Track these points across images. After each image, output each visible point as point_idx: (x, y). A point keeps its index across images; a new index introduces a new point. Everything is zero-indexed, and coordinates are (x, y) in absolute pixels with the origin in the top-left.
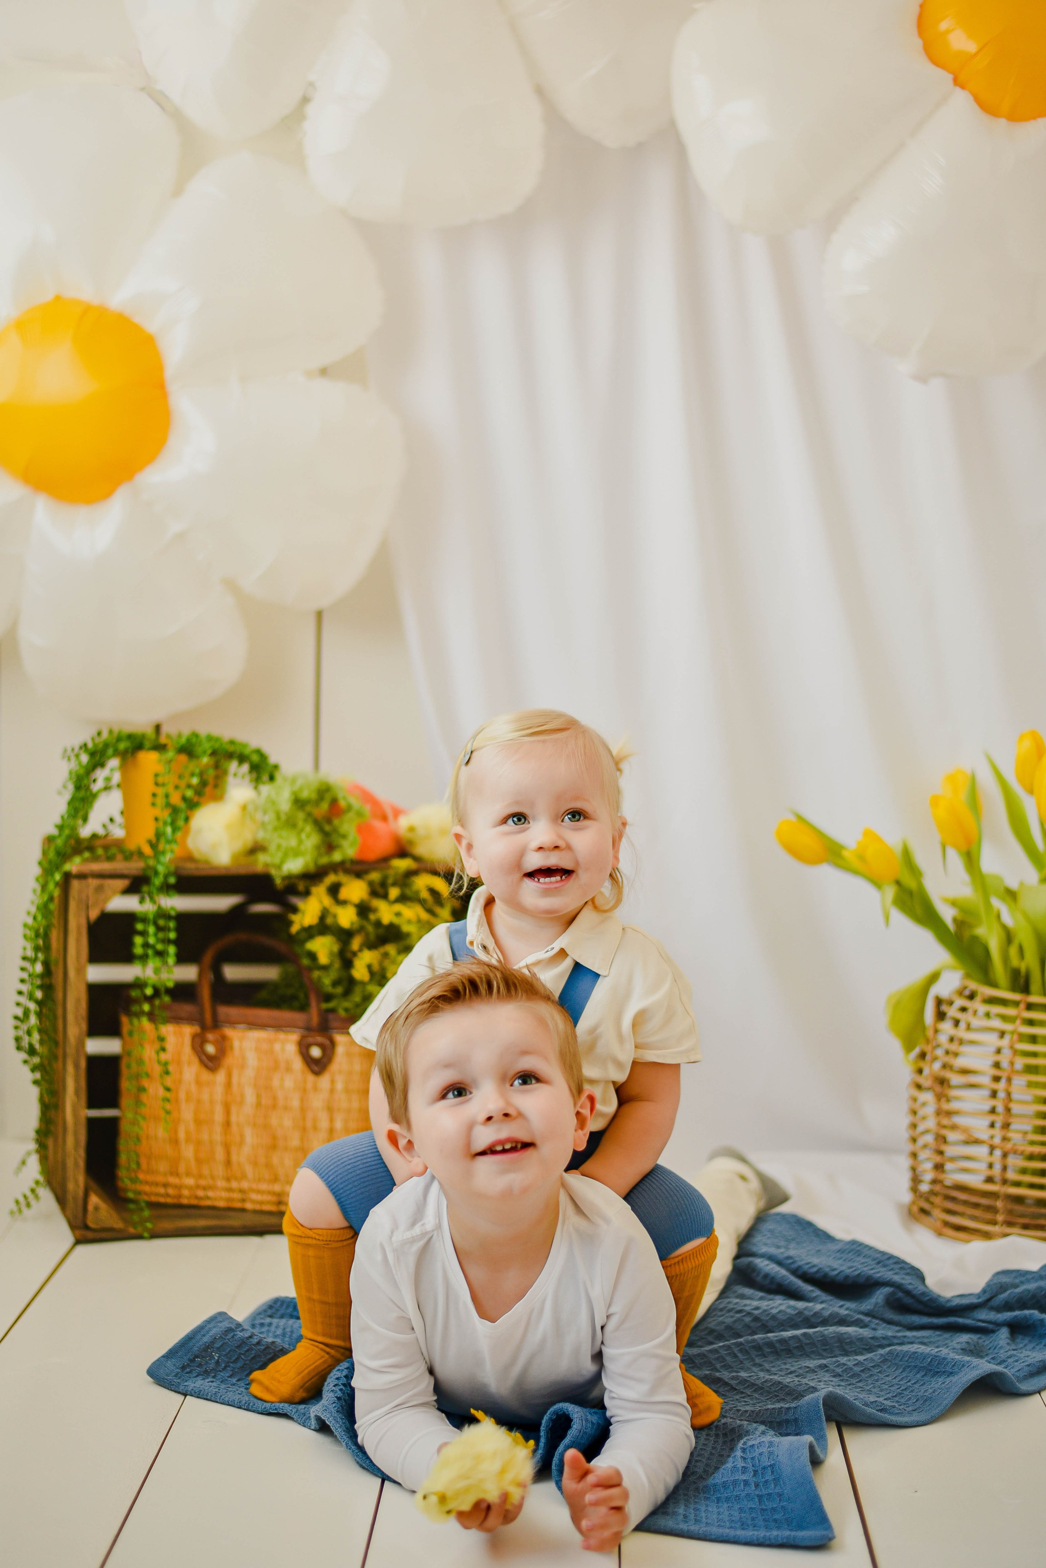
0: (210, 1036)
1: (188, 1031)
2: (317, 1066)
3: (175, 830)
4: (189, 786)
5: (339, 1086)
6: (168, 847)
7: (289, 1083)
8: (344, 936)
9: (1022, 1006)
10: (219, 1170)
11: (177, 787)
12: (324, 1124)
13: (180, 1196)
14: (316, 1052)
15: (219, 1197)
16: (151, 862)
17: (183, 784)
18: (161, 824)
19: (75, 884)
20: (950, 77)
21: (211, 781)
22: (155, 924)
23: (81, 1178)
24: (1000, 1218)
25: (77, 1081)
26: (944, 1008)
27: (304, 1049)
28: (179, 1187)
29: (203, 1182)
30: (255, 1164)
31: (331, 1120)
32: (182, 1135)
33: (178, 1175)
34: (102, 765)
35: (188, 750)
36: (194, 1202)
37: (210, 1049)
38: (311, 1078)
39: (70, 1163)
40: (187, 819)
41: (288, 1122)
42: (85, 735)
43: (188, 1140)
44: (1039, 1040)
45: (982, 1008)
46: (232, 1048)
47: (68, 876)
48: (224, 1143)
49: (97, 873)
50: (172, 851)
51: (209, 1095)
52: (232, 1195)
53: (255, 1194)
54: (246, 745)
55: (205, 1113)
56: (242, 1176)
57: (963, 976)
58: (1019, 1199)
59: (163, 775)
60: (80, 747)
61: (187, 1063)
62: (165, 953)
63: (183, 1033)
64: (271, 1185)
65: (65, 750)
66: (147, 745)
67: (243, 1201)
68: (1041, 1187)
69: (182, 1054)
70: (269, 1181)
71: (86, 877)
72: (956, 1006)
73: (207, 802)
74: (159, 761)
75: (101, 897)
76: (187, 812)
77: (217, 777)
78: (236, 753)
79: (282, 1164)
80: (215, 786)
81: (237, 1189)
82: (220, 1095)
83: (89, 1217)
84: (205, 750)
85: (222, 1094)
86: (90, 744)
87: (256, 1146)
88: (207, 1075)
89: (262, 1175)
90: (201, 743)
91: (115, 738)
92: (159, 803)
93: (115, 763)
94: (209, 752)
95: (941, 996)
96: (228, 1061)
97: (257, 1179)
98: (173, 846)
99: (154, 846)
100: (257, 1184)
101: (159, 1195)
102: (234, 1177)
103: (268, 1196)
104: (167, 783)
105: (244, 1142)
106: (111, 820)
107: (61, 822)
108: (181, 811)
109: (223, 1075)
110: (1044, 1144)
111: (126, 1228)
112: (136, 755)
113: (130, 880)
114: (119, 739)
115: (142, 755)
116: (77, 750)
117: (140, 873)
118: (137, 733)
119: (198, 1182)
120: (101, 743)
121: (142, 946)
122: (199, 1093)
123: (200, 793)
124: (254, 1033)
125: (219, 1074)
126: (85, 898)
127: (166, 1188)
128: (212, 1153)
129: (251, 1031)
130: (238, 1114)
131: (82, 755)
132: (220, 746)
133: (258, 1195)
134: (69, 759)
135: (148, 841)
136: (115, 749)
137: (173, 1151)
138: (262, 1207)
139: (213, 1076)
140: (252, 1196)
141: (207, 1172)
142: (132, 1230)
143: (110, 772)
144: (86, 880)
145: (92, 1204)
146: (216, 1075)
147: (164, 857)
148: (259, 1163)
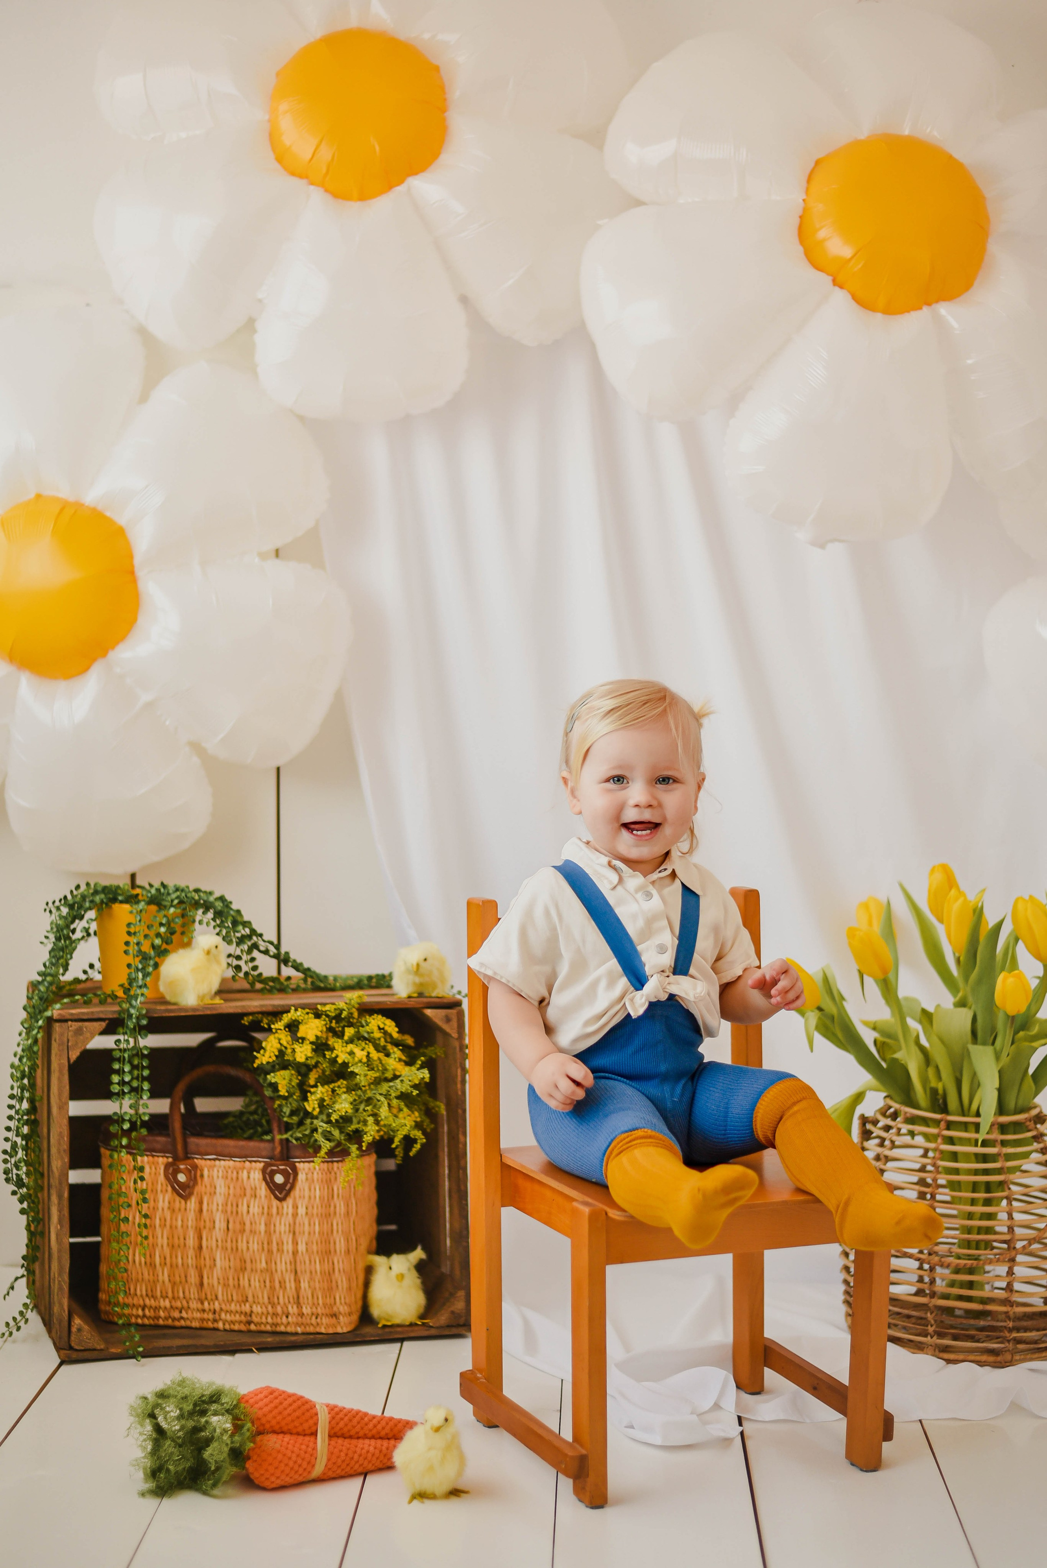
0: (182, 1167)
1: (162, 1161)
2: (281, 1192)
3: (147, 975)
4: (158, 935)
5: (302, 1211)
6: (139, 992)
7: (255, 1209)
8: (303, 1070)
9: (943, 1124)
10: (193, 1292)
11: (146, 936)
12: (288, 1247)
13: (158, 1318)
14: (279, 1179)
15: (193, 1317)
16: (125, 1006)
17: (152, 933)
18: (132, 970)
19: (57, 1026)
20: (830, 279)
21: (178, 930)
22: (130, 1062)
23: (65, 1302)
24: (931, 1329)
25: (60, 1211)
26: (870, 1127)
27: (268, 1176)
28: (157, 1309)
29: (179, 1304)
30: (226, 1285)
31: (295, 1243)
32: (157, 1260)
33: (154, 1297)
34: (81, 918)
35: (157, 901)
36: (170, 1322)
37: (182, 1178)
38: (275, 1202)
39: (55, 1288)
40: (156, 966)
41: (255, 1246)
42: (63, 889)
43: (164, 1264)
44: (959, 1157)
46: (202, 1176)
47: (50, 1021)
48: (197, 1267)
49: (76, 1017)
50: (142, 995)
51: (182, 1221)
52: (205, 1316)
53: (226, 1315)
54: (211, 893)
55: (179, 1238)
56: (214, 1297)
57: (885, 1097)
58: (949, 1311)
59: (135, 925)
60: (60, 901)
61: (162, 1191)
62: (140, 1089)
63: (158, 1163)
64: (240, 1306)
65: (47, 904)
66: (120, 898)
67: (215, 1321)
68: (969, 1299)
69: (157, 1182)
70: (238, 1302)
71: (66, 1021)
72: (880, 1125)
73: (175, 950)
74: (131, 912)
75: (81, 1037)
76: (157, 959)
77: (184, 925)
78: (202, 902)
79: (250, 1285)
80: (183, 933)
81: (210, 1310)
82: (192, 1220)
83: (72, 1338)
84: (172, 901)
85: (194, 1220)
86: (69, 897)
87: (225, 1269)
88: (180, 1202)
89: (232, 1296)
90: (169, 894)
91: (91, 891)
92: (131, 951)
93: (91, 914)
94: (176, 902)
95: (866, 1115)
96: (198, 1189)
97: (228, 1301)
98: (144, 990)
99: (126, 991)
100: (228, 1305)
101: (137, 1316)
102: (206, 1299)
103: (237, 1316)
104: (139, 932)
105: (215, 1265)
106: (92, 966)
107: (43, 969)
108: (150, 958)
109: (195, 1203)
110: (969, 1257)
111: (108, 1348)
112: (111, 907)
113: (107, 1022)
114: (96, 892)
115: (116, 907)
116: (57, 903)
117: (115, 1016)
118: (111, 886)
119: (174, 1304)
120: (79, 896)
121: (118, 1084)
122: (171, 1219)
123: (167, 942)
124: (222, 1162)
125: (191, 1202)
126: (66, 1040)
127: (143, 1310)
128: (186, 1277)
129: (220, 1160)
130: (209, 1239)
131: (62, 908)
132: (186, 896)
133: (228, 1315)
134: (51, 912)
135: (122, 986)
136: (92, 902)
137: (149, 1274)
138: (232, 1327)
139: (186, 1203)
140: (223, 1316)
141: (181, 1295)
142: (113, 1350)
143: (88, 922)
144: (66, 1024)
145: (76, 1326)
146: (188, 1203)
147: (136, 1000)
148: (228, 1285)
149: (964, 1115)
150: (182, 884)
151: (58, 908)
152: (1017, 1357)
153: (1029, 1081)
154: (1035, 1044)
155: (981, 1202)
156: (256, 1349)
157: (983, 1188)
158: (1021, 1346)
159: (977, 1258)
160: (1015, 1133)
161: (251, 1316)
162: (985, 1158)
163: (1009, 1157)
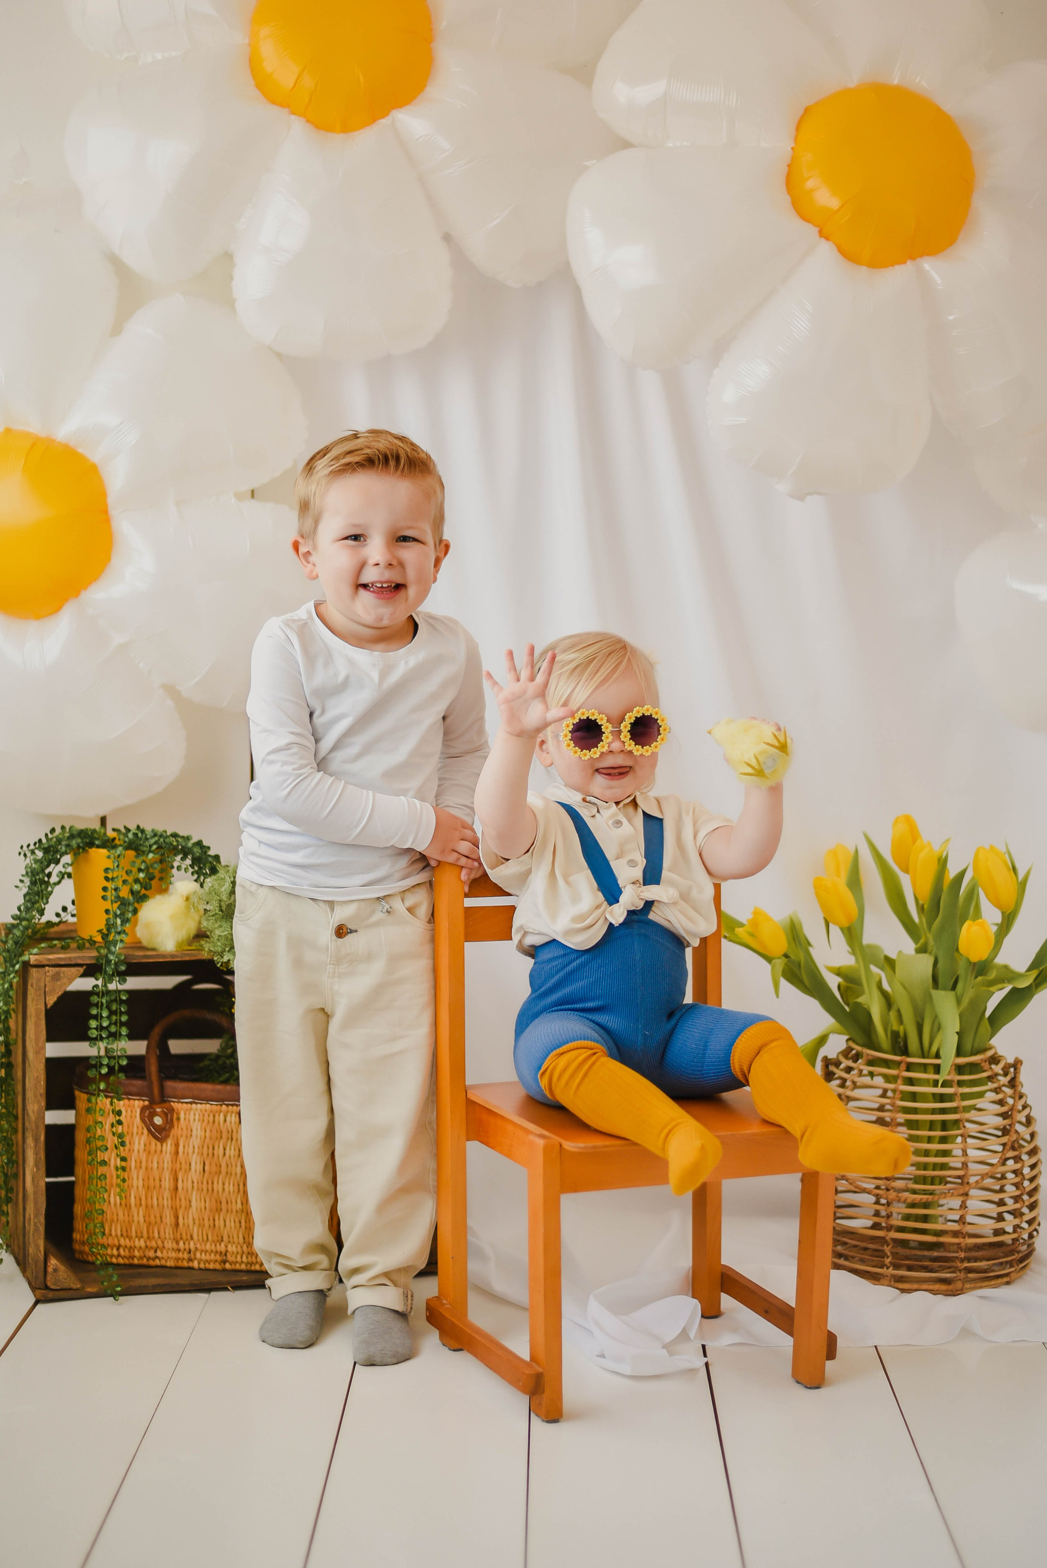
0: (158, 1110)
1: (138, 1104)
3: (125, 921)
4: (137, 881)
6: (118, 938)
7: (231, 1152)
9: (903, 1066)
10: (169, 1232)
11: (125, 882)
13: (133, 1257)
15: (168, 1257)
16: (104, 951)
17: (130, 879)
18: (111, 916)
19: (34, 972)
20: (816, 229)
21: (157, 874)
22: (108, 1007)
23: (41, 1243)
24: (887, 1261)
25: (36, 1153)
26: (832, 1068)
28: (131, 1249)
29: (154, 1244)
30: (201, 1226)
32: (133, 1201)
33: (129, 1237)
34: (57, 862)
35: (135, 845)
36: (145, 1261)
37: (158, 1121)
39: (31, 1228)
42: (39, 833)
43: (139, 1205)
44: (919, 1097)
45: (866, 1069)
46: (178, 1119)
47: (26, 965)
48: (172, 1207)
49: (53, 963)
50: (122, 941)
51: (158, 1163)
52: (181, 1255)
53: (201, 1254)
54: (188, 838)
55: (154, 1180)
56: (189, 1237)
57: (848, 1040)
58: (904, 1243)
59: (113, 870)
60: (35, 844)
61: (137, 1133)
62: (118, 1034)
63: (134, 1106)
64: (216, 1246)
65: (22, 847)
66: (97, 842)
67: (190, 1260)
68: (923, 1232)
69: (133, 1125)
70: (213, 1241)
71: (43, 966)
72: (842, 1066)
73: (153, 895)
74: (109, 857)
75: (59, 983)
76: (136, 905)
77: (162, 871)
78: (180, 847)
79: (225, 1225)
80: (161, 879)
81: (185, 1249)
82: (168, 1163)
83: (48, 1278)
84: (151, 846)
85: (170, 1162)
86: (44, 841)
87: (201, 1209)
88: (156, 1145)
89: (207, 1236)
90: (147, 839)
91: (67, 835)
92: (109, 897)
93: (67, 859)
94: (155, 847)
95: (829, 1057)
96: (173, 1132)
97: (203, 1240)
98: (123, 936)
99: (105, 936)
100: (203, 1245)
101: (112, 1256)
102: (181, 1238)
103: (213, 1255)
104: (117, 877)
105: (190, 1206)
106: (65, 909)
107: (18, 913)
108: (129, 904)
109: (171, 1145)
110: (925, 1192)
111: (84, 1288)
112: (87, 851)
113: (85, 967)
114: (72, 837)
115: (93, 851)
116: (32, 847)
117: (93, 962)
118: (87, 829)
119: (148, 1243)
120: (55, 840)
121: (96, 1029)
122: (147, 1161)
123: (146, 887)
124: (199, 1105)
125: (167, 1145)
126: (43, 985)
127: (118, 1249)
128: (161, 1218)
129: (196, 1103)
130: (185, 1181)
131: (37, 851)
132: (164, 841)
133: (203, 1254)
134: (25, 855)
135: (100, 931)
136: (68, 846)
137: (124, 1215)
138: (207, 1265)
139: (162, 1146)
140: (198, 1255)
141: (156, 1235)
142: (89, 1290)
143: (64, 867)
144: (43, 969)
145: (52, 1266)
146: (164, 1145)
147: (115, 946)
148: (204, 1225)
149: (924, 1057)
150: (160, 829)
151: (33, 852)
152: (968, 1286)
153: (986, 1024)
154: (992, 989)
155: (937, 1140)
156: (231, 1287)
157: (939, 1126)
158: (971, 1275)
159: (931, 1193)
160: (970, 1074)
161: (226, 1255)
162: (942, 1098)
163: (964, 1097)
